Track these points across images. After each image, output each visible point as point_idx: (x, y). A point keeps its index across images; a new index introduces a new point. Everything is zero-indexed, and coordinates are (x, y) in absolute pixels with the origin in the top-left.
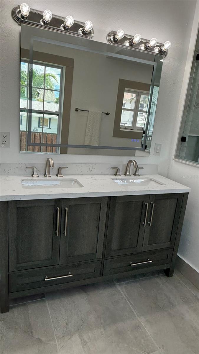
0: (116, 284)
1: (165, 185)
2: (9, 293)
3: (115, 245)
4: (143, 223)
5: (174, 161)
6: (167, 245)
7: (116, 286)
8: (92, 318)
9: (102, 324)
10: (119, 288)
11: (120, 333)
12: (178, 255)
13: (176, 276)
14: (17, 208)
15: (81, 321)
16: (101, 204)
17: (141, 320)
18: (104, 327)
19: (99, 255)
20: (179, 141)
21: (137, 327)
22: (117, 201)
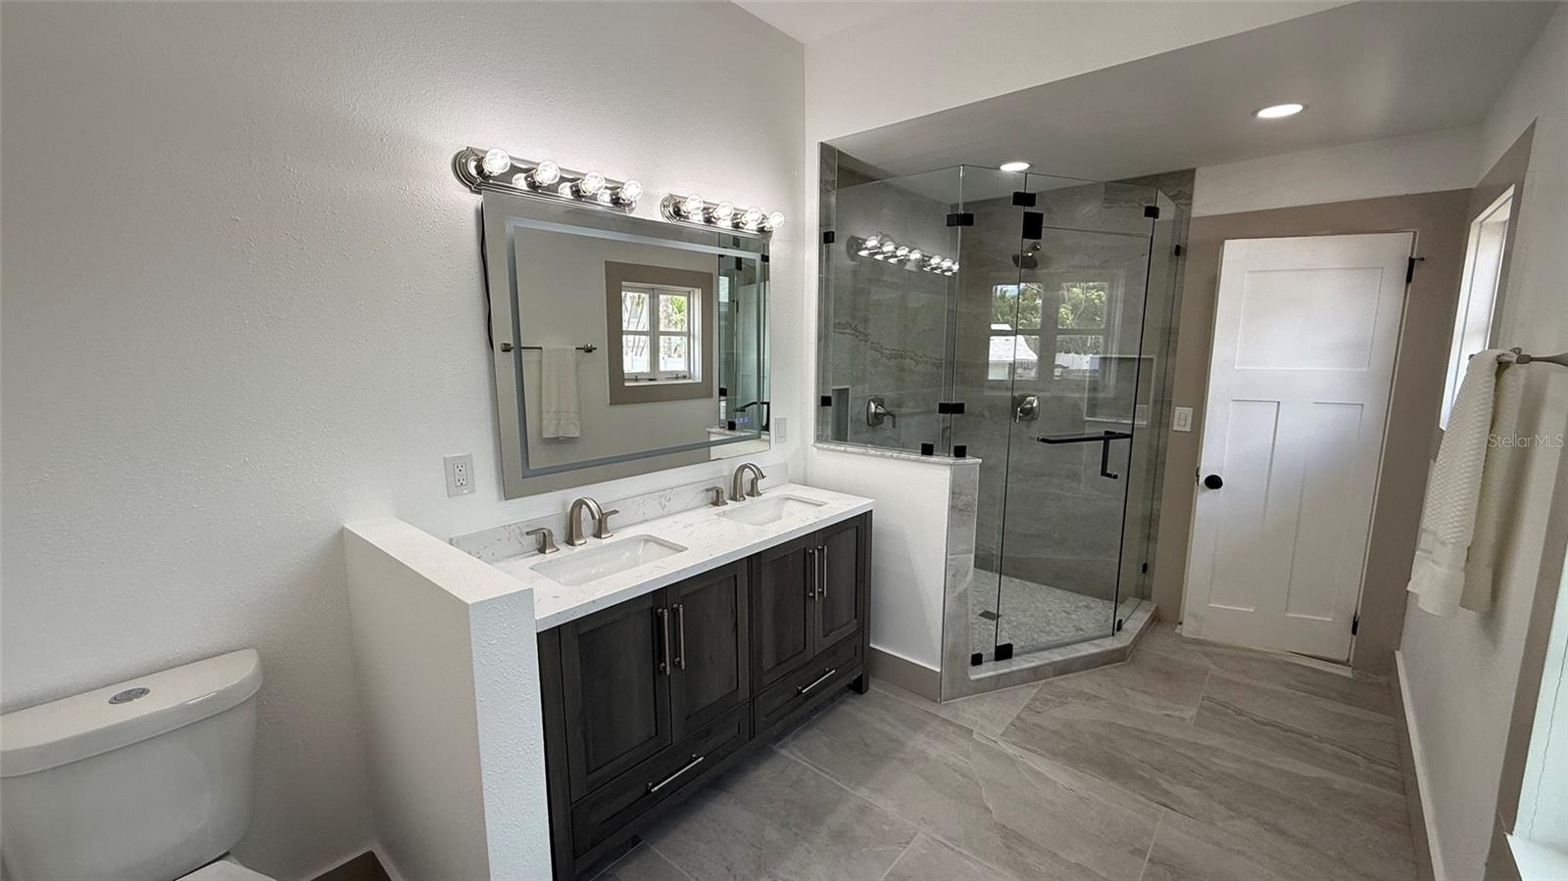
0: (774, 746)
1: (826, 503)
2: (575, 858)
3: (768, 661)
4: (811, 594)
5: (815, 449)
6: (853, 627)
7: (776, 752)
8: (772, 834)
9: (797, 835)
10: (784, 752)
11: (840, 835)
12: (872, 645)
13: (875, 687)
14: (579, 636)
15: (754, 849)
16: (736, 576)
17: (863, 793)
18: (805, 839)
19: (744, 693)
20: (818, 406)
21: (864, 810)
22: (763, 562)
